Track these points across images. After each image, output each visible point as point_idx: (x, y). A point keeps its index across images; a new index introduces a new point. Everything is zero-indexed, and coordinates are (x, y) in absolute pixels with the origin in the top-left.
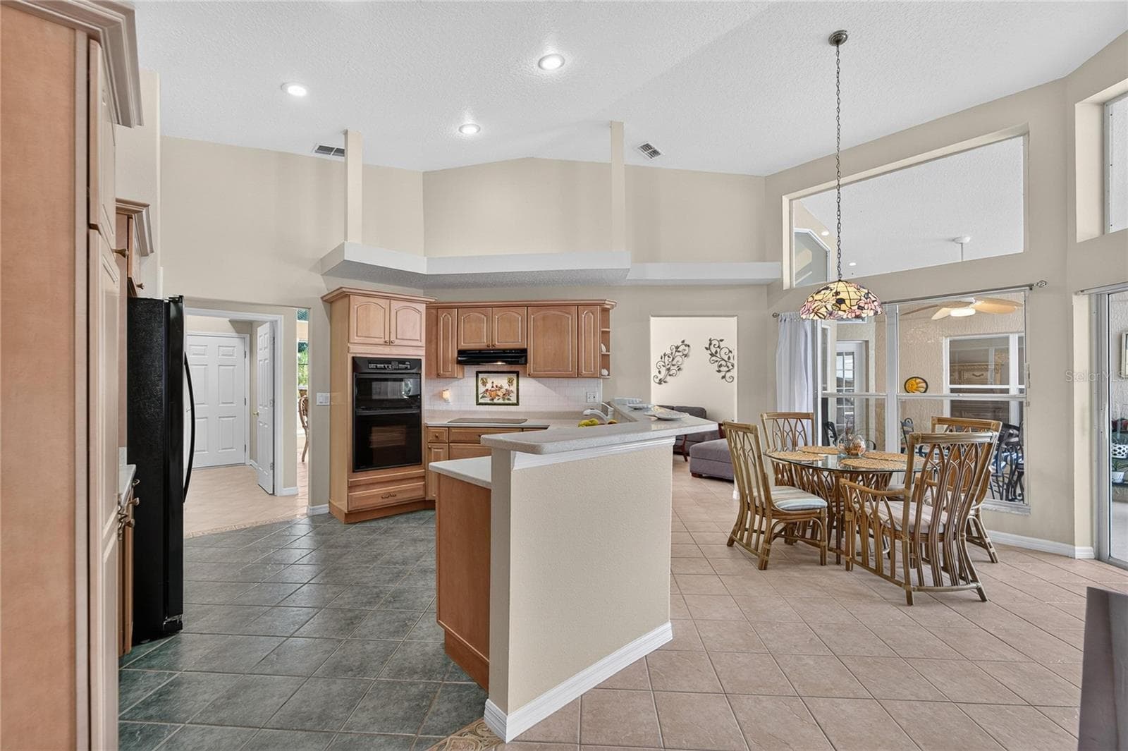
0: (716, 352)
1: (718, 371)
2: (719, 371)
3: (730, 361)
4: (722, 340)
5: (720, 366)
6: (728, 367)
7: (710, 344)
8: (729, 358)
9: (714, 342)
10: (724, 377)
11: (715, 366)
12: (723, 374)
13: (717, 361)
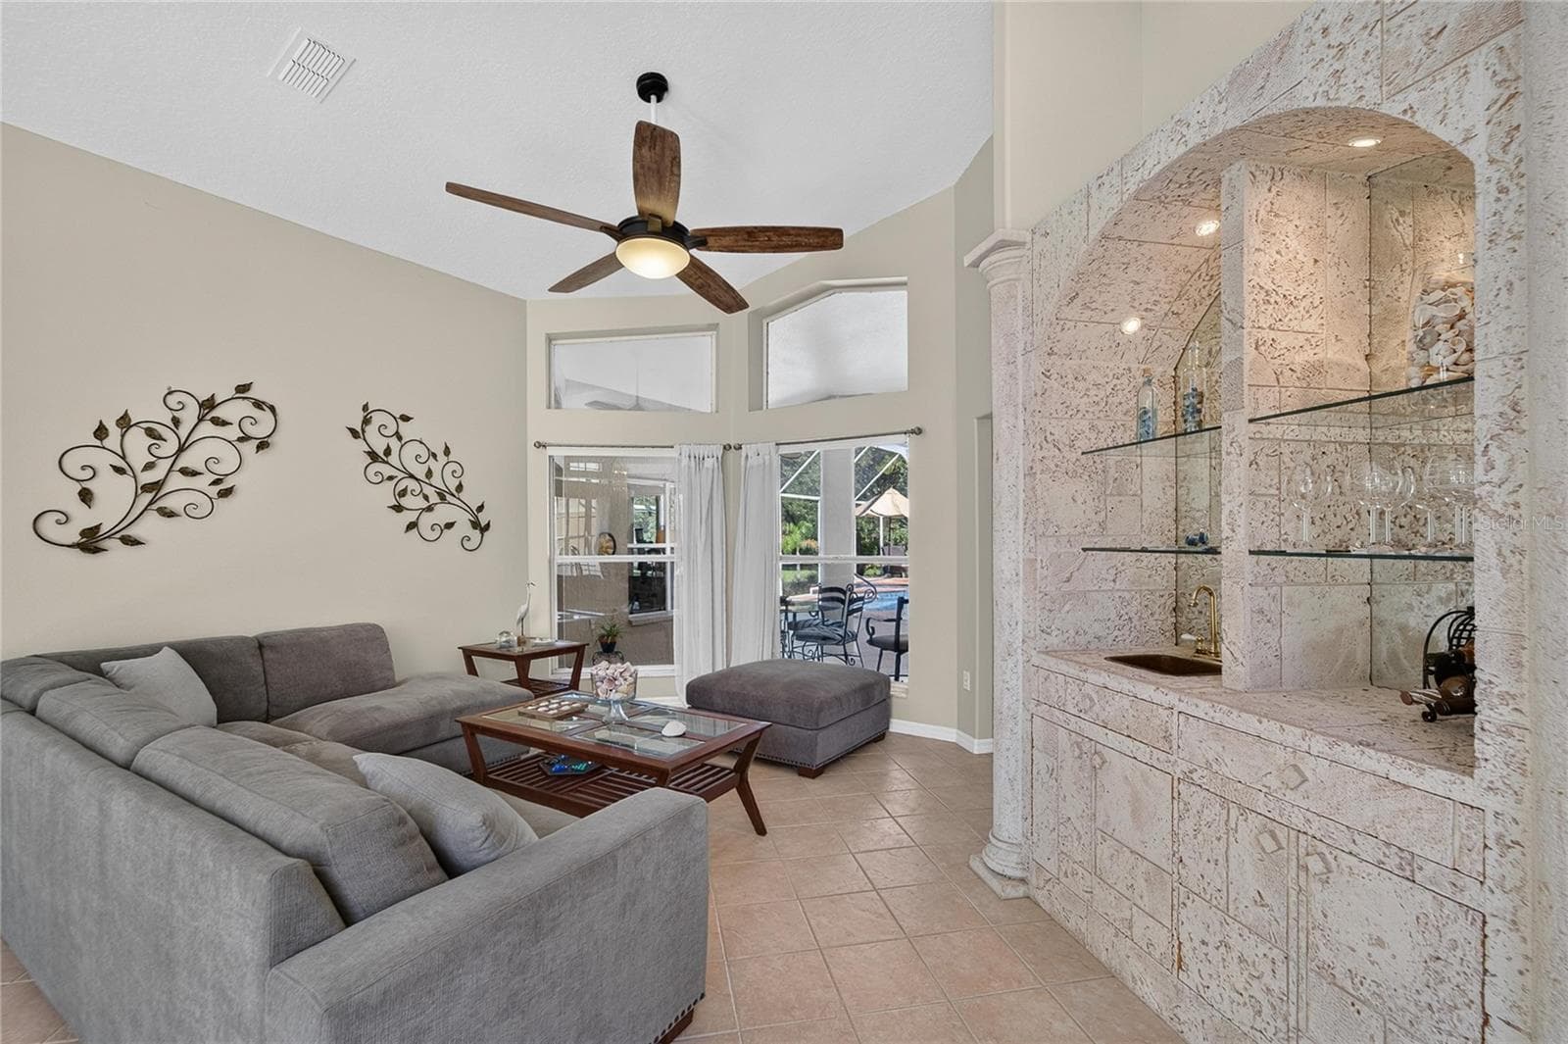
0: (388, 452)
1: (393, 507)
2: (398, 508)
3: (433, 481)
4: (405, 418)
5: (403, 493)
6: (426, 498)
7: (366, 421)
8: (429, 474)
9: (378, 419)
10: (412, 526)
11: (386, 494)
12: (409, 517)
13: (391, 478)
